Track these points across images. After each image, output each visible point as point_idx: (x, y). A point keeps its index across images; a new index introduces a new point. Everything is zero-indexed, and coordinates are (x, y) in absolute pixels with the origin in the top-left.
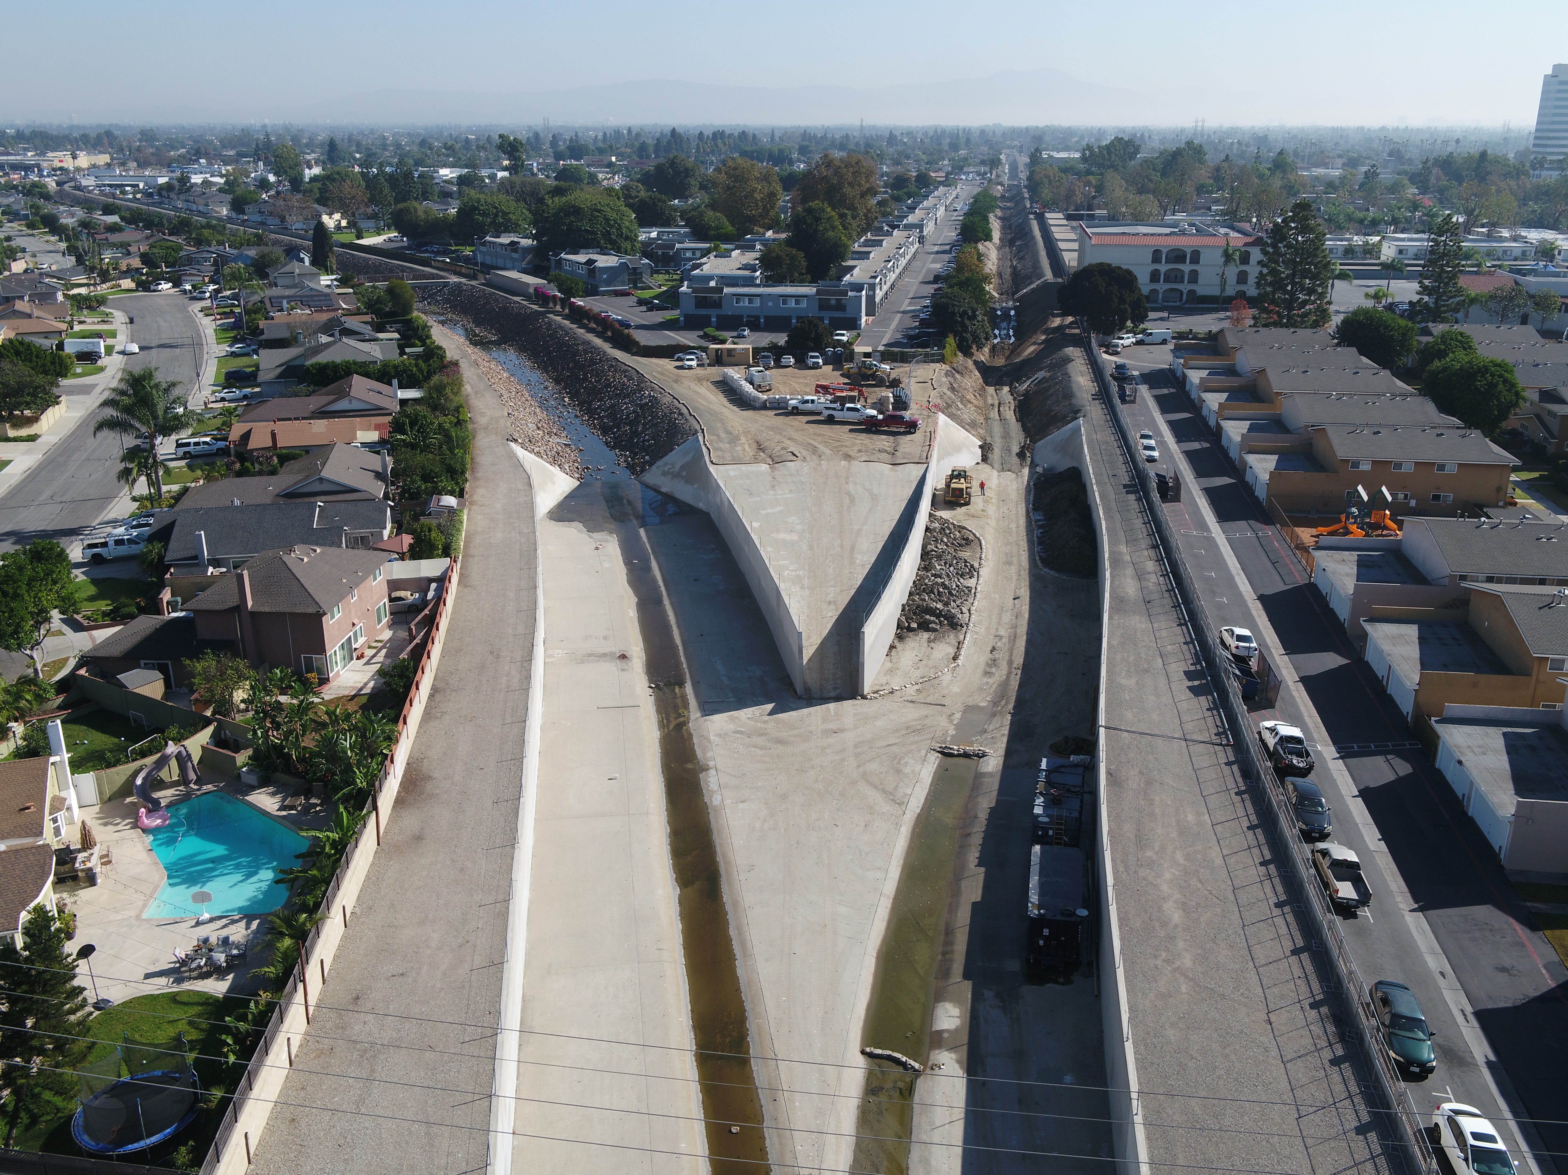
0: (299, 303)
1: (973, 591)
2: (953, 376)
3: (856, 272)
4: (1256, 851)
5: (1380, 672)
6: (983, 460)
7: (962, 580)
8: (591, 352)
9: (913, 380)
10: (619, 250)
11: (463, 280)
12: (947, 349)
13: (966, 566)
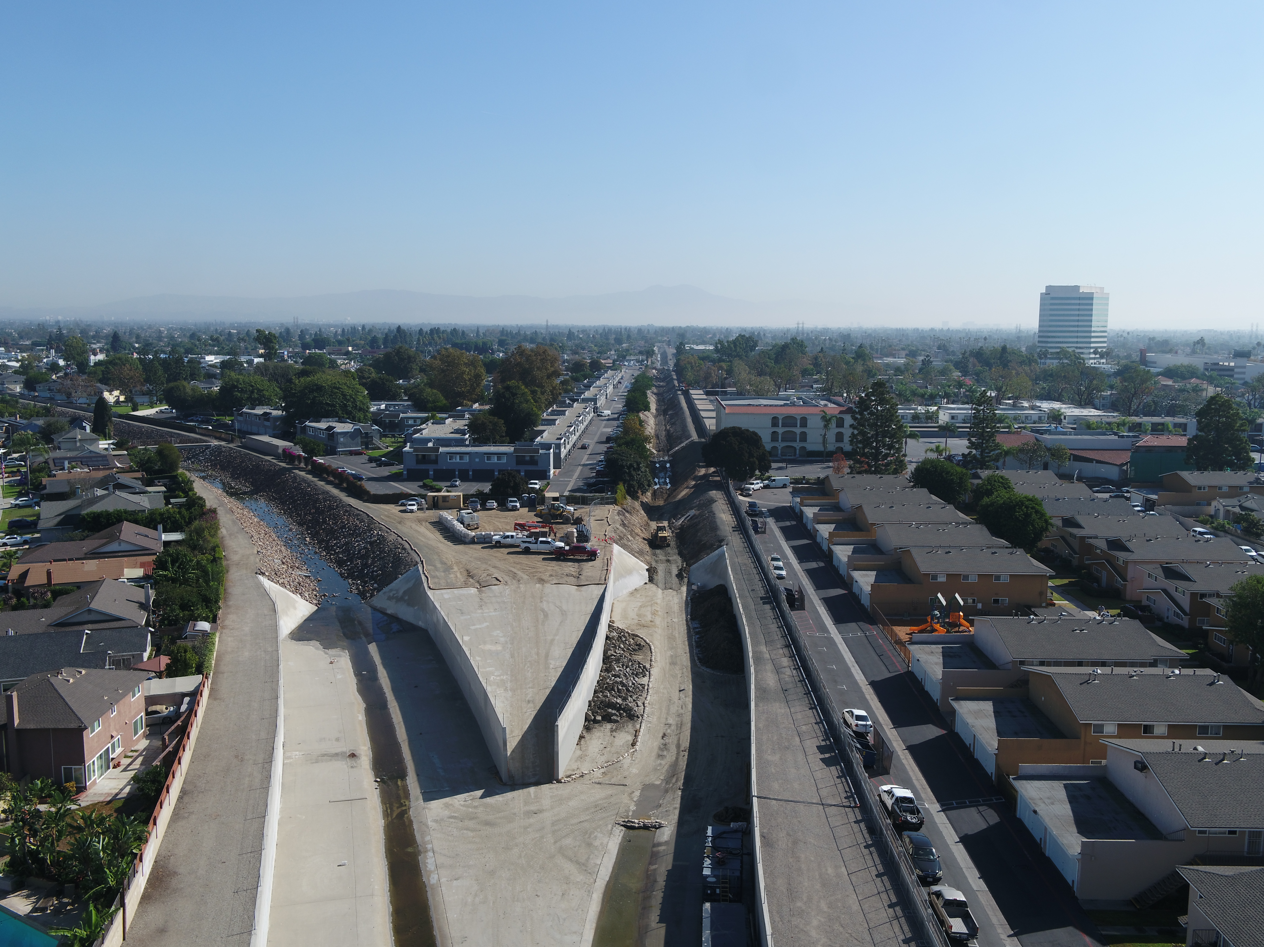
0: (79, 463)
1: (646, 688)
2: (624, 515)
3: (545, 434)
4: (884, 896)
5: (968, 741)
6: (650, 581)
7: (636, 679)
8: (329, 500)
9: (592, 519)
10: (353, 419)
11: (223, 443)
12: (618, 493)
13: (639, 667)
